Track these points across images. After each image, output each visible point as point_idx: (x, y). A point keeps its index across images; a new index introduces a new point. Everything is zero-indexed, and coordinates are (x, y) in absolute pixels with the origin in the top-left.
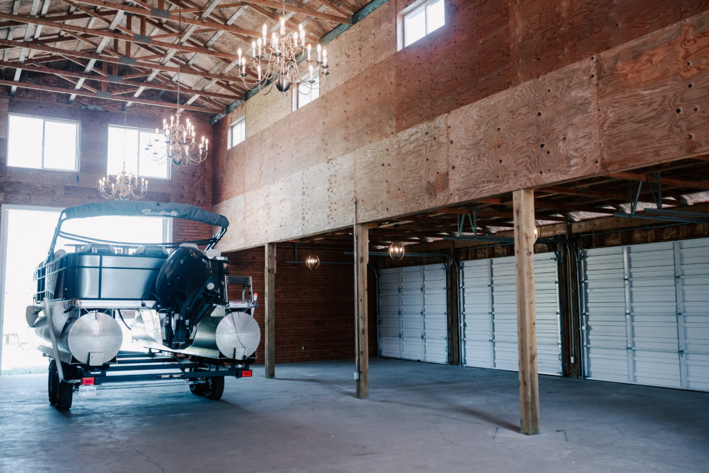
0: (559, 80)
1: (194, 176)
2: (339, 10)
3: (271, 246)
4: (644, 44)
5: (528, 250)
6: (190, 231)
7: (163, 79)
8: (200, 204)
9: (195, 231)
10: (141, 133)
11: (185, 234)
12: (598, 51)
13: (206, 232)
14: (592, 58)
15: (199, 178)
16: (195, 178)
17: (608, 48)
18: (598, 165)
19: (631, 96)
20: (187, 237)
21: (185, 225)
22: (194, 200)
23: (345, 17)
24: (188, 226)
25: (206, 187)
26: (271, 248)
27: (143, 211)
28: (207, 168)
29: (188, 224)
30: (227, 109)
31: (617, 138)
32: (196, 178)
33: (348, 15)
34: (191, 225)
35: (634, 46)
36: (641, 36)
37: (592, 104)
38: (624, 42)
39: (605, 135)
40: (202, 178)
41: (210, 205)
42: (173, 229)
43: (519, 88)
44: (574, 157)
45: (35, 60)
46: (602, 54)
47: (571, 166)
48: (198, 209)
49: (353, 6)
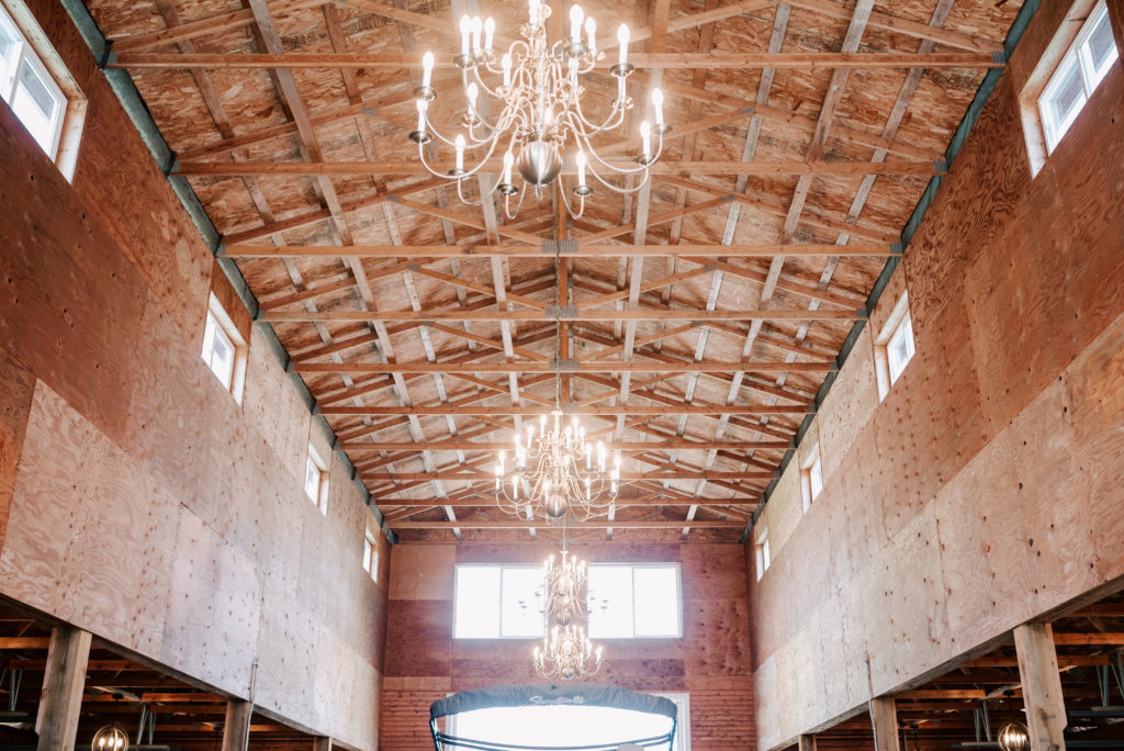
0: (1033, 422)
1: (720, 628)
2: (812, 353)
3: (807, 740)
4: (1110, 342)
5: (1051, 741)
6: (718, 718)
7: (652, 487)
8: (733, 673)
9: (726, 718)
10: (635, 570)
11: (709, 724)
12: (1064, 366)
13: (745, 719)
14: (1061, 378)
15: (728, 630)
16: (721, 632)
17: (1074, 357)
18: (1094, 570)
19: (1110, 438)
20: (715, 729)
21: (708, 708)
22: (723, 667)
23: (824, 361)
24: (715, 711)
25: (740, 645)
26: (807, 744)
27: (531, 699)
28: (740, 614)
29: (715, 708)
30: (753, 518)
31: (1109, 518)
32: (723, 631)
33: (829, 357)
34: (720, 708)
35: (1099, 350)
36: (1104, 328)
37: (1073, 459)
38: (1087, 345)
39: (1094, 514)
40: (733, 630)
41: (749, 673)
42: (691, 716)
43: (995, 443)
44: (1068, 559)
45: (476, 489)
46: (1069, 369)
47: (1065, 578)
48: (618, 691)
49: (830, 342)
